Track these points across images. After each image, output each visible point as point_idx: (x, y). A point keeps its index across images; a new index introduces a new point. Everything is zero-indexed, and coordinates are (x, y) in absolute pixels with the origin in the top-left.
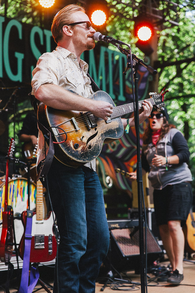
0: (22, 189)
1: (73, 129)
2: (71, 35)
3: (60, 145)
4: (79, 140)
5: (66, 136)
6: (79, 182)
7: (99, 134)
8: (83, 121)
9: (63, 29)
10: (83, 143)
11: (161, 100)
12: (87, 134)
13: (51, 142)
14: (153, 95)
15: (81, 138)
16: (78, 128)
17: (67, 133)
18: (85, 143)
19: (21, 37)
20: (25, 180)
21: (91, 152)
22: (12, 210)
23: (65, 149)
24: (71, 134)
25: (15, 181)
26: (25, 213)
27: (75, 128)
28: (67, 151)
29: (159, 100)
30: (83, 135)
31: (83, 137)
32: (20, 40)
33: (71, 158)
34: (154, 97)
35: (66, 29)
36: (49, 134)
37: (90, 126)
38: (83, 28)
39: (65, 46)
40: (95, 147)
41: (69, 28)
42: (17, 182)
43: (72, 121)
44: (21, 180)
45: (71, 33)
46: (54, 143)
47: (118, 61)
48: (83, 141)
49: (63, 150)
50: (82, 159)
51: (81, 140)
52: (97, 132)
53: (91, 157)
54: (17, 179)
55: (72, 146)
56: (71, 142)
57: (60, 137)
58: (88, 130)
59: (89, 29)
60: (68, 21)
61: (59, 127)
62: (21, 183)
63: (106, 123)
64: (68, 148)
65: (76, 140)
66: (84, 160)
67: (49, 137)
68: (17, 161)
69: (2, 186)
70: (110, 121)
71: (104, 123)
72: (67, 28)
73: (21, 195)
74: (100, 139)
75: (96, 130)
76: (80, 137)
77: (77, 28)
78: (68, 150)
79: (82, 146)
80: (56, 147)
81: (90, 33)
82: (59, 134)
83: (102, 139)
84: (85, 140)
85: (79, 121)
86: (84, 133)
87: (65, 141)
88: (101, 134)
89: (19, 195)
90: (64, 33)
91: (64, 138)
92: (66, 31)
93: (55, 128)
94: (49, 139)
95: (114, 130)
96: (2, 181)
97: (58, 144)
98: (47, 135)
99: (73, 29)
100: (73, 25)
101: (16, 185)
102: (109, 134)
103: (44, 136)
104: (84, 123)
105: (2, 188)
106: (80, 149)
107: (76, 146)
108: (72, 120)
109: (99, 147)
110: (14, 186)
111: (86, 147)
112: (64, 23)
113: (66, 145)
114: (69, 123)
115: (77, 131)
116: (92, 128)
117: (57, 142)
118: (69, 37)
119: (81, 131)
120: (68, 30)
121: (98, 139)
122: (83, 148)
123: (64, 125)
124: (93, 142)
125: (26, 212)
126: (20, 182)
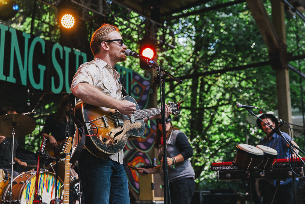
0: (48, 182)
1: (103, 126)
2: (108, 49)
3: (91, 138)
4: (107, 135)
5: (97, 130)
6: (105, 173)
7: (124, 132)
8: (112, 120)
9: (102, 45)
10: (110, 137)
11: (177, 109)
12: (115, 131)
13: (84, 134)
14: (171, 103)
15: (110, 133)
16: (107, 125)
17: (98, 128)
18: (112, 138)
19: (44, 52)
20: (50, 174)
21: (116, 146)
22: (41, 199)
23: (95, 142)
24: (101, 129)
25: (42, 174)
26: (53, 202)
27: (105, 125)
28: (96, 143)
29: (176, 108)
30: (111, 131)
31: (111, 133)
32: (43, 54)
33: (99, 150)
34: (171, 105)
35: (104, 45)
36: (83, 127)
37: (118, 124)
38: (117, 44)
39: (102, 58)
40: (120, 142)
41: (106, 44)
42: (43, 175)
43: (103, 119)
44: (47, 173)
45: (108, 48)
46: (86, 136)
47: (125, 75)
48: (111, 136)
49: (94, 142)
50: (109, 151)
51: (109, 135)
52: (123, 130)
53: (116, 150)
54: (44, 173)
55: (101, 139)
56: (101, 136)
57: (92, 131)
58: (116, 127)
59: (122, 46)
60: (106, 38)
61: (92, 123)
62: (47, 177)
63: (131, 123)
64: (98, 141)
65: (105, 134)
66: (110, 152)
67: (82, 130)
68: (48, 156)
69: (31, 179)
70: (134, 122)
71: (129, 123)
72: (105, 43)
73: (46, 187)
74: (125, 135)
75: (122, 128)
76: (108, 133)
77: (113, 44)
78: (98, 142)
79: (109, 140)
80: (88, 139)
81: (122, 49)
82: (91, 129)
83: (127, 136)
84: (112, 135)
85: (108, 119)
86: (112, 129)
87: (96, 135)
88: (126, 131)
89: (45, 187)
90: (102, 47)
91: (95, 132)
92: (104, 46)
93: (88, 123)
94: (82, 132)
95: (137, 129)
96: (30, 174)
97: (89, 137)
98: (81, 128)
99: (110, 45)
100: (110, 41)
101: (42, 178)
102: (133, 132)
103: (78, 130)
104: (113, 121)
105: (31, 180)
106: (107, 142)
107: (105, 140)
108: (103, 117)
109: (123, 142)
110: (41, 178)
111: (113, 141)
112: (102, 39)
113: (96, 138)
114: (100, 120)
115: (106, 127)
116: (119, 126)
117: (89, 135)
118: (106, 51)
119: (109, 127)
120: (105, 45)
121: (123, 135)
122: (111, 142)
123: (96, 121)
124: (119, 138)
125: (55, 200)
126: (46, 175)
